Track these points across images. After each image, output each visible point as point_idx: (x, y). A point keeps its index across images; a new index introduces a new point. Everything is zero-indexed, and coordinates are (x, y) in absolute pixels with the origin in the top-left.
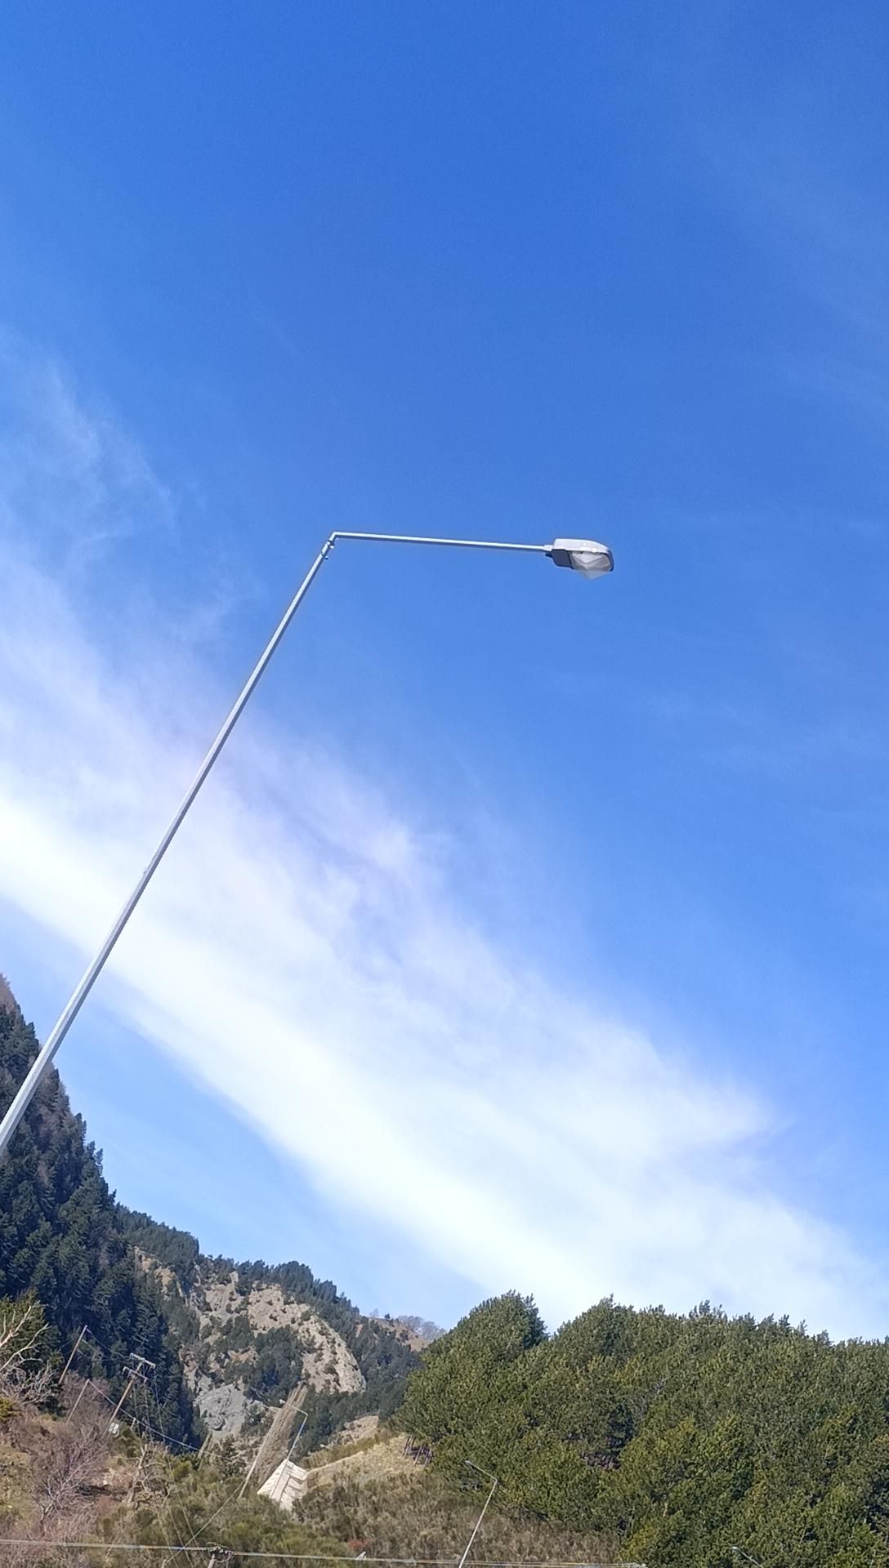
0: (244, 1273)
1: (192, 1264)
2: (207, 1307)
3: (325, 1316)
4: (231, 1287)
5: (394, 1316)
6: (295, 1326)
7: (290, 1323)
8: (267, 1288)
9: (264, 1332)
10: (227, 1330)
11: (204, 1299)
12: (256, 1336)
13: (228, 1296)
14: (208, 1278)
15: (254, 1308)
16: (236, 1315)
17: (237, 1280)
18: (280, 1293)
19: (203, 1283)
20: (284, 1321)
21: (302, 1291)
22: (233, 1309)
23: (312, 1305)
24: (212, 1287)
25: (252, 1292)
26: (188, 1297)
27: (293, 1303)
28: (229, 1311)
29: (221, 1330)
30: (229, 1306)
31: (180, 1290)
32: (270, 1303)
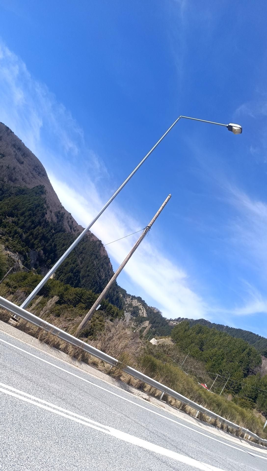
0: (132, 297)
1: (125, 294)
2: (126, 301)
3: (143, 305)
4: (130, 299)
5: (152, 307)
6: (138, 306)
8: (135, 300)
10: (129, 305)
12: (133, 306)
14: (127, 297)
15: (133, 302)
18: (137, 301)
20: (137, 305)
21: (140, 301)
23: (141, 303)
25: (133, 300)
26: (124, 299)
28: (129, 302)
32: (135, 302)
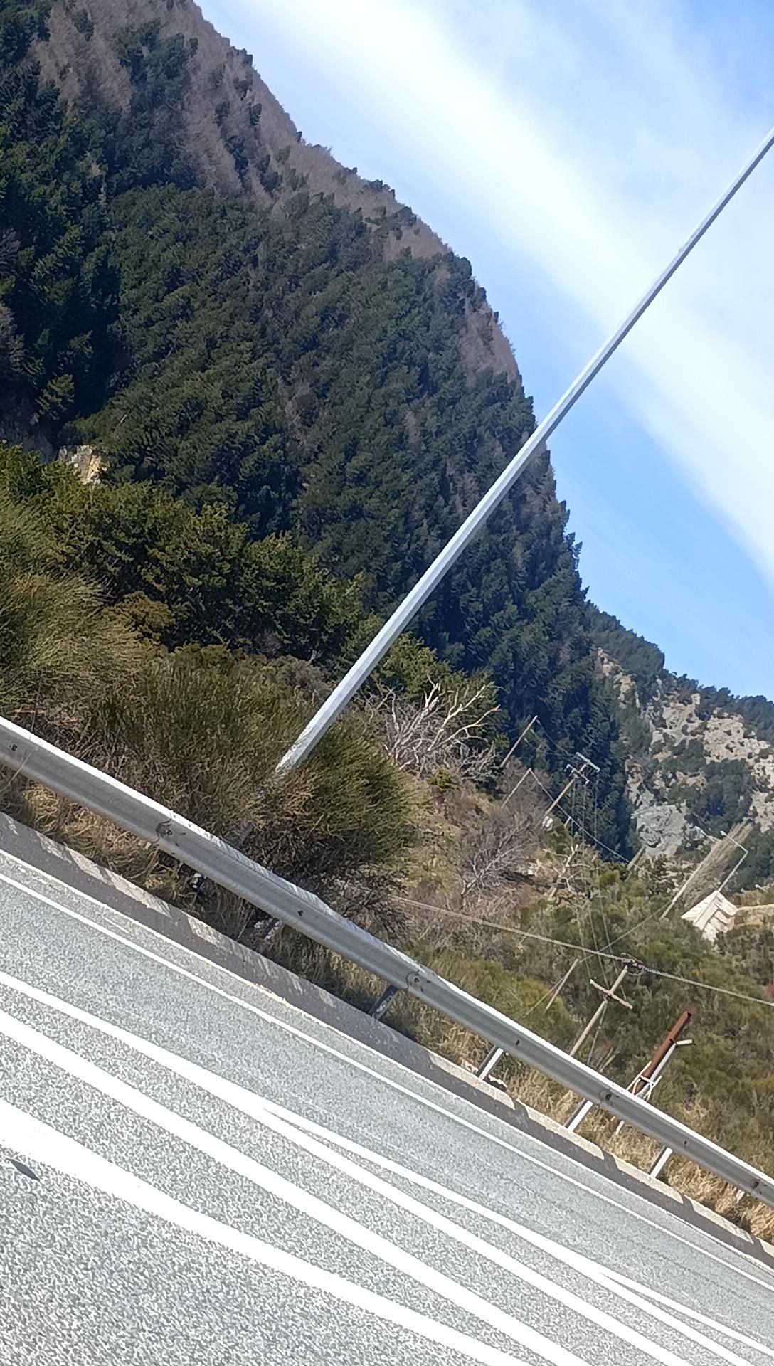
0: (707, 698)
1: (654, 676)
2: (662, 723)
4: (690, 709)
6: (751, 761)
7: (746, 757)
8: (729, 717)
9: (716, 761)
10: (679, 751)
11: (661, 714)
12: (708, 762)
13: (686, 717)
14: (669, 694)
15: (710, 734)
16: (690, 738)
17: (698, 703)
18: (741, 725)
19: (663, 698)
20: (741, 754)
21: (765, 728)
22: (689, 730)
24: (672, 704)
25: (712, 718)
26: (645, 710)
27: (753, 737)
28: (684, 731)
29: (672, 749)
30: (686, 727)
31: (637, 701)
32: (729, 733)
